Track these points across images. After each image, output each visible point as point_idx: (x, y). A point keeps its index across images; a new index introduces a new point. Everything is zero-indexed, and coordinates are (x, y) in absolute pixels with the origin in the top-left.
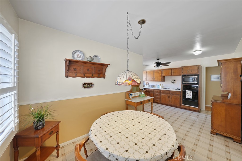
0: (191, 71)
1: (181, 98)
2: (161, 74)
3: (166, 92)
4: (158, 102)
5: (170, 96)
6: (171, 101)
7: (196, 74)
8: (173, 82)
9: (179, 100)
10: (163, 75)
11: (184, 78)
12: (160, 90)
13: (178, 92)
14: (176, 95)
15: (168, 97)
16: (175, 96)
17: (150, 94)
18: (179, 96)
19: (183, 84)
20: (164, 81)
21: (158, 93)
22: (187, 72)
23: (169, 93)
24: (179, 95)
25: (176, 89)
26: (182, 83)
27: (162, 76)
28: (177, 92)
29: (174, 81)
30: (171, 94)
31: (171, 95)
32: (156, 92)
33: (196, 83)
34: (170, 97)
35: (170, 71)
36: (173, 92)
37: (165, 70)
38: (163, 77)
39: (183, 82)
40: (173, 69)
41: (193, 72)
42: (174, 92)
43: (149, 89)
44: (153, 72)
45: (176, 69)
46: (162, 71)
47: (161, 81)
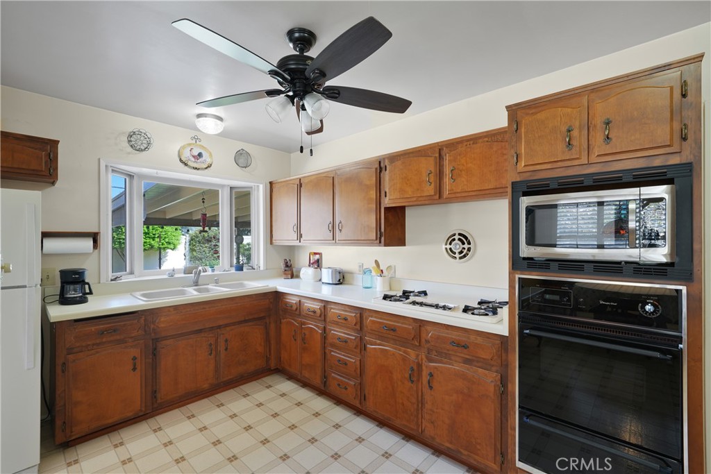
0: (598, 138)
1: (504, 394)
2: (373, 194)
3: (394, 330)
4: (350, 395)
5: (419, 366)
6: (428, 406)
7: (657, 162)
8: (457, 246)
9: (490, 410)
10: (387, 202)
11: (530, 211)
12: (361, 312)
13: (479, 340)
14: (467, 361)
15: (407, 375)
16: (457, 367)
17: (307, 333)
18: (489, 379)
19: (522, 270)
20: (401, 242)
21: (351, 336)
22: (561, 146)
23: (418, 336)
24: (486, 365)
25: (466, 309)
26: (517, 262)
27: (379, 203)
28: (472, 337)
29: (464, 238)
30: (429, 351)
31: (431, 360)
32: (336, 323)
33: (660, 255)
34: (425, 378)
35: (428, 165)
36: (444, 333)
37: (399, 163)
38: (386, 209)
39: (526, 251)
40: (453, 145)
41: (618, 144)
42: (454, 336)
43: (303, 300)
44: (333, 178)
45: (472, 142)
46: (380, 168)
47: (376, 239)
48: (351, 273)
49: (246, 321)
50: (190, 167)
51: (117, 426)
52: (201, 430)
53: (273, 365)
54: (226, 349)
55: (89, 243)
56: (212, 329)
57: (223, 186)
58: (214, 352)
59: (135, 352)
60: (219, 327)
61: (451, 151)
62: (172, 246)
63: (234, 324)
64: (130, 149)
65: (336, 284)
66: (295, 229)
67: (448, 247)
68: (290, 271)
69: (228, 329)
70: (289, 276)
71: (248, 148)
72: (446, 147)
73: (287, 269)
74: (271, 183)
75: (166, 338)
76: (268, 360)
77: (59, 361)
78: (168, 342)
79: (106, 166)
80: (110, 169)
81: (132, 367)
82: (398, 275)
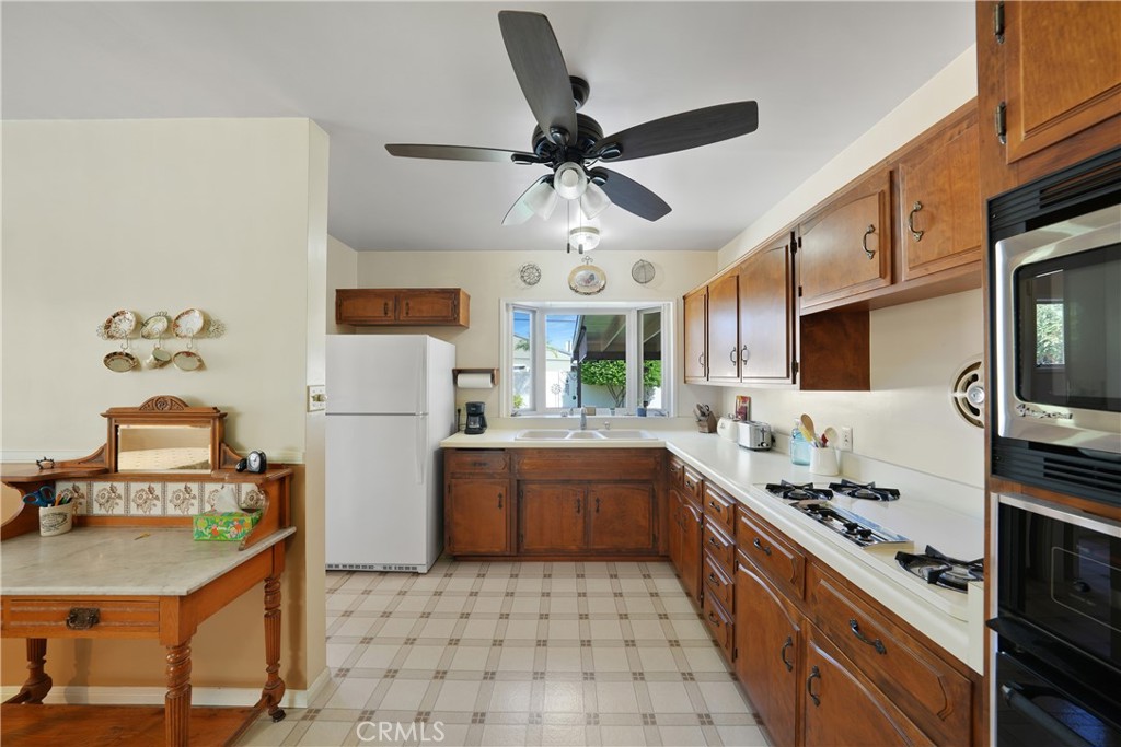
2: (782, 293)
3: (768, 553)
4: (721, 639)
5: (803, 644)
8: (979, 395)
10: (803, 306)
12: (734, 505)
14: (886, 687)
16: (865, 687)
17: (687, 516)
20: (854, 381)
21: (725, 540)
23: (802, 579)
24: (930, 723)
26: (1010, 454)
27: (792, 310)
30: (818, 621)
36: (842, 593)
40: (920, 149)
42: (860, 609)
43: (686, 467)
44: (738, 277)
45: (965, 125)
46: (793, 243)
47: (788, 377)
48: (786, 434)
49: (625, 481)
50: (581, 293)
51: (495, 558)
52: (616, 595)
53: (662, 548)
54: (598, 511)
55: (488, 378)
56: (581, 482)
57: (630, 310)
58: (582, 511)
59: (501, 490)
60: (589, 482)
61: (913, 167)
62: (655, 383)
63: (608, 482)
64: (523, 284)
65: (755, 450)
66: (702, 362)
67: (959, 395)
68: (708, 420)
69: (600, 486)
70: (707, 429)
71: (648, 256)
72: (905, 162)
73: (702, 418)
74: (684, 298)
75: (533, 482)
76: (655, 539)
77: (446, 483)
78: (534, 486)
79: (507, 305)
80: (511, 307)
81: (497, 504)
82: (857, 449)
